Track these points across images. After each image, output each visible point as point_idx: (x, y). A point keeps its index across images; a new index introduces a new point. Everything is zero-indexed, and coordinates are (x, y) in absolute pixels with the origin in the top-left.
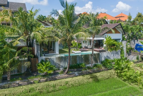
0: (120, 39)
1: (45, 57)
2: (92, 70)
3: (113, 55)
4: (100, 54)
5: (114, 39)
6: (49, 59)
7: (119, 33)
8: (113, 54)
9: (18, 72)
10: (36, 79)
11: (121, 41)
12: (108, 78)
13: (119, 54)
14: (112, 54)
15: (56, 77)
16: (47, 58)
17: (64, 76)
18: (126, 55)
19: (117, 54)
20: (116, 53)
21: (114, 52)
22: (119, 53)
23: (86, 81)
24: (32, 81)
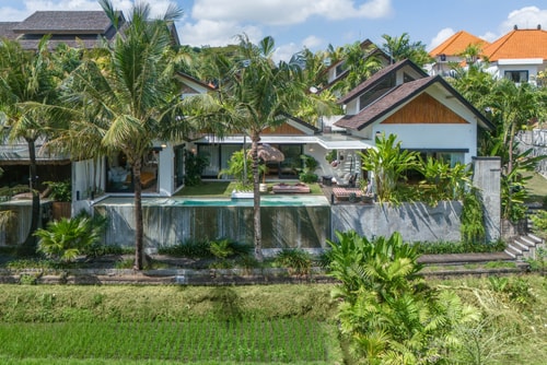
0: (467, 151)
1: (93, 202)
2: (257, 270)
3: (408, 221)
4: (333, 211)
5: (417, 150)
6: (109, 211)
7: (461, 121)
8: (411, 216)
9: (7, 243)
10: (32, 271)
11: (468, 159)
12: (289, 316)
13: (448, 220)
14: (402, 216)
15: (99, 277)
16: (100, 207)
17: (127, 277)
18: (503, 231)
19: (438, 221)
20: (433, 215)
21: (419, 207)
22: (452, 215)
23: (178, 307)
24: (16, 276)
